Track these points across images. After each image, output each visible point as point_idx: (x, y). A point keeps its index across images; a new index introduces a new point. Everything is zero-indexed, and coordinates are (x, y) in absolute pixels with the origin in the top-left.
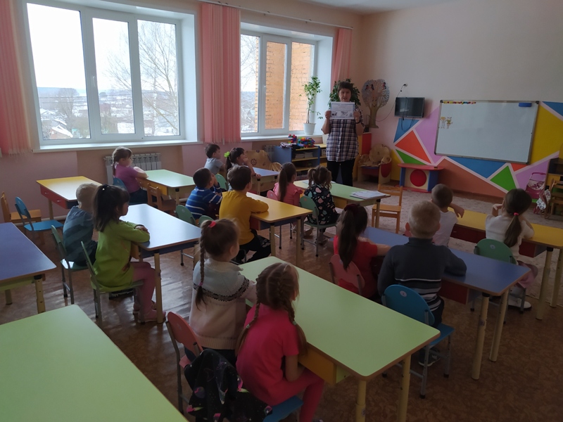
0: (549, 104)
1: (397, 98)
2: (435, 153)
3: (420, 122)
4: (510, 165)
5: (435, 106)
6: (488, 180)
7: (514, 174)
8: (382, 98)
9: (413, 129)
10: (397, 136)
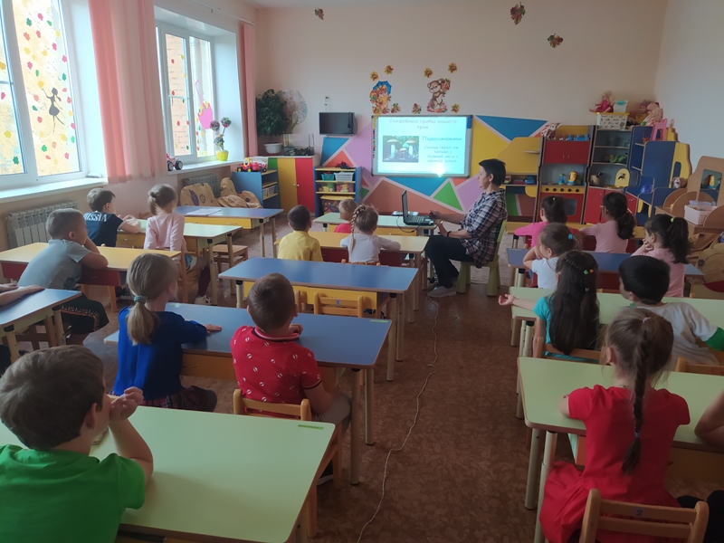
0: (482, 118)
1: (321, 114)
2: (373, 175)
3: (351, 140)
4: (451, 180)
5: (364, 124)
6: (431, 198)
7: (455, 189)
8: (298, 113)
9: (342, 148)
10: (324, 158)
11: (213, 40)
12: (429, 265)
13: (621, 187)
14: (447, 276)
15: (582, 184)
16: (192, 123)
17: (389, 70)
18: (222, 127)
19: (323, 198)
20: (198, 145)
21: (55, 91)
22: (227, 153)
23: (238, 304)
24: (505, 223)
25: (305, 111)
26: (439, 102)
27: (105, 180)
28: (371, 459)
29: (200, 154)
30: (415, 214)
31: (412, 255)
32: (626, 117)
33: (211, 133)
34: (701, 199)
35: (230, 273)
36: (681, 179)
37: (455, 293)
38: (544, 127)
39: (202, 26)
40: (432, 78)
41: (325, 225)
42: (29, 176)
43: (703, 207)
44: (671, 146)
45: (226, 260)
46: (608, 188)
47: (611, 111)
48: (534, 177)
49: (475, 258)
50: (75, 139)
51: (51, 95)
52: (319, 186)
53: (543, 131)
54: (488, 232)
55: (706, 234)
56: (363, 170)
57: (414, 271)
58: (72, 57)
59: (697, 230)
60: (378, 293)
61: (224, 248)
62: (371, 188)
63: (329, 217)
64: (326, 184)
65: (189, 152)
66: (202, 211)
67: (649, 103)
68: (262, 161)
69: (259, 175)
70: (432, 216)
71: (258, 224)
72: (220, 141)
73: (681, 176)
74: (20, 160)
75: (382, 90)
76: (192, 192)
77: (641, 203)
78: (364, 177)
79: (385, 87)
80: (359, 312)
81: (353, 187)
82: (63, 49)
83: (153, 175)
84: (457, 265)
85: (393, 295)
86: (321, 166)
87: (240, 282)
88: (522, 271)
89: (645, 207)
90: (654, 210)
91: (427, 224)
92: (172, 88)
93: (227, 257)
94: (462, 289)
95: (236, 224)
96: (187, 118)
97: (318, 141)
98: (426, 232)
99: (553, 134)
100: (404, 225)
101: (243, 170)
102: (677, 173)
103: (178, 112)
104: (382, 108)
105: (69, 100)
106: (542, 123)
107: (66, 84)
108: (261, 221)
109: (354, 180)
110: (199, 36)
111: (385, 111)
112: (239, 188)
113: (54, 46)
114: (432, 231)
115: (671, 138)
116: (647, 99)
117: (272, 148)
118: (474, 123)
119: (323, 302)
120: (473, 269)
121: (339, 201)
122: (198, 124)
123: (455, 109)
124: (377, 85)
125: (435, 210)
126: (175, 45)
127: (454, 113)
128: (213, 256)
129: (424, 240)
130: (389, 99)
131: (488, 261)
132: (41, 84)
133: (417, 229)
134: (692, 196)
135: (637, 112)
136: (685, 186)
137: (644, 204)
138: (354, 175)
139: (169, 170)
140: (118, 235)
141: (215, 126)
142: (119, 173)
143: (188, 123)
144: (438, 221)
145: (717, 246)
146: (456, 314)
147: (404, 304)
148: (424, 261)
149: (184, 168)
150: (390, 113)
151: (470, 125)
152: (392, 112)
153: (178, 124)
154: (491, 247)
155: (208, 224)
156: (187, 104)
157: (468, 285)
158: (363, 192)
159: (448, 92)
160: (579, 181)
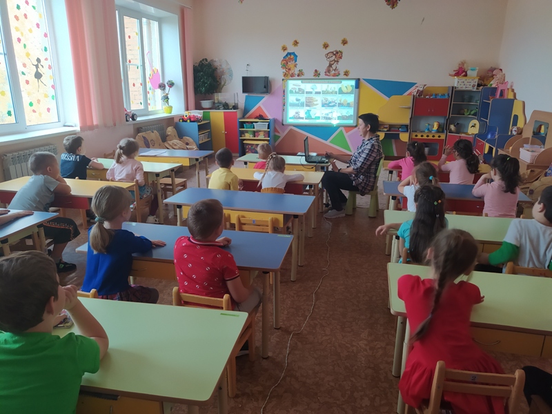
0: (367, 80)
1: (244, 79)
2: (283, 125)
3: (266, 98)
4: (343, 129)
5: (277, 85)
6: (328, 142)
7: (346, 135)
8: (226, 77)
9: (260, 104)
10: (245, 112)
11: (160, 21)
12: (325, 193)
13: (473, 134)
14: (338, 202)
15: (443, 132)
16: (144, 84)
17: (296, 43)
18: (167, 88)
19: (245, 142)
20: (149, 101)
21: (38, 60)
22: (171, 107)
23: (178, 223)
24: (382, 161)
25: (231, 75)
26: (334, 68)
27: (78, 129)
28: (278, 340)
29: (150, 109)
30: (314, 154)
31: (311, 186)
32: (477, 80)
33: (159, 92)
34: (533, 143)
35: (172, 199)
36: (518, 128)
37: (344, 215)
38: (414, 87)
39: (152, 10)
40: (329, 50)
41: (246, 163)
42: (19, 125)
43: (534, 149)
44: (511, 102)
45: (169, 190)
46: (463, 135)
47: (466, 75)
48: (407, 126)
49: (360, 188)
50: (55, 97)
51: (36, 63)
52: (242, 133)
53: (413, 90)
54: (369, 169)
55: (535, 170)
56: (275, 121)
57: (311, 198)
58: (51, 34)
59: (529, 167)
60: (284, 215)
61: (169, 181)
62: (282, 135)
63: (249, 157)
64: (247, 132)
65: (142, 107)
66: (152, 152)
67: (495, 69)
68: (198, 114)
69: (196, 125)
70: (328, 156)
71: (195, 162)
72: (166, 98)
73: (518, 125)
74: (13, 113)
75: (290, 59)
76: (144, 138)
77: (487, 146)
78: (276, 126)
79: (292, 56)
80: (269, 229)
81: (268, 134)
82: (44, 28)
83: (115, 125)
84: (346, 193)
85: (296, 216)
86: (243, 117)
87: (180, 206)
88: (394, 198)
89: (491, 149)
90: (497, 151)
91: (323, 162)
92: (129, 57)
93: (171, 187)
94: (350, 212)
95: (178, 162)
96: (140, 81)
97: (241, 98)
98: (322, 168)
99: (420, 93)
100: (306, 163)
101: (184, 121)
102: (515, 123)
103: (134, 76)
104: (291, 73)
105: (50, 67)
106: (412, 84)
107: (47, 55)
108: (197, 160)
109: (268, 128)
110: (150, 17)
111: (292, 75)
112: (181, 134)
113: (38, 25)
114: (327, 167)
115: (511, 96)
116: (494, 66)
117: (206, 104)
118: (361, 85)
119: (242, 222)
120: (358, 196)
121: (257, 145)
122: (149, 85)
123: (346, 74)
124: (287, 55)
125: (329, 152)
126: (131, 25)
127: (345, 77)
128: (160, 187)
129: (321, 175)
130: (295, 66)
131: (369, 190)
132: (28, 55)
133: (315, 166)
134: (526, 141)
135: (486, 76)
136: (521, 133)
137: (490, 147)
138: (269, 125)
139: (127, 121)
140: (88, 171)
141: (162, 87)
142: (89, 123)
143: (141, 84)
144: (331, 160)
145: (543, 179)
146: (344, 230)
147: (304, 223)
148: (321, 191)
149: (138, 119)
150: (296, 77)
151: (358, 86)
152: (298, 76)
153: (134, 85)
154: (372, 180)
155: (157, 162)
156: (140, 69)
157: (354, 209)
158: (276, 138)
159: (341, 61)
160: (441, 129)
